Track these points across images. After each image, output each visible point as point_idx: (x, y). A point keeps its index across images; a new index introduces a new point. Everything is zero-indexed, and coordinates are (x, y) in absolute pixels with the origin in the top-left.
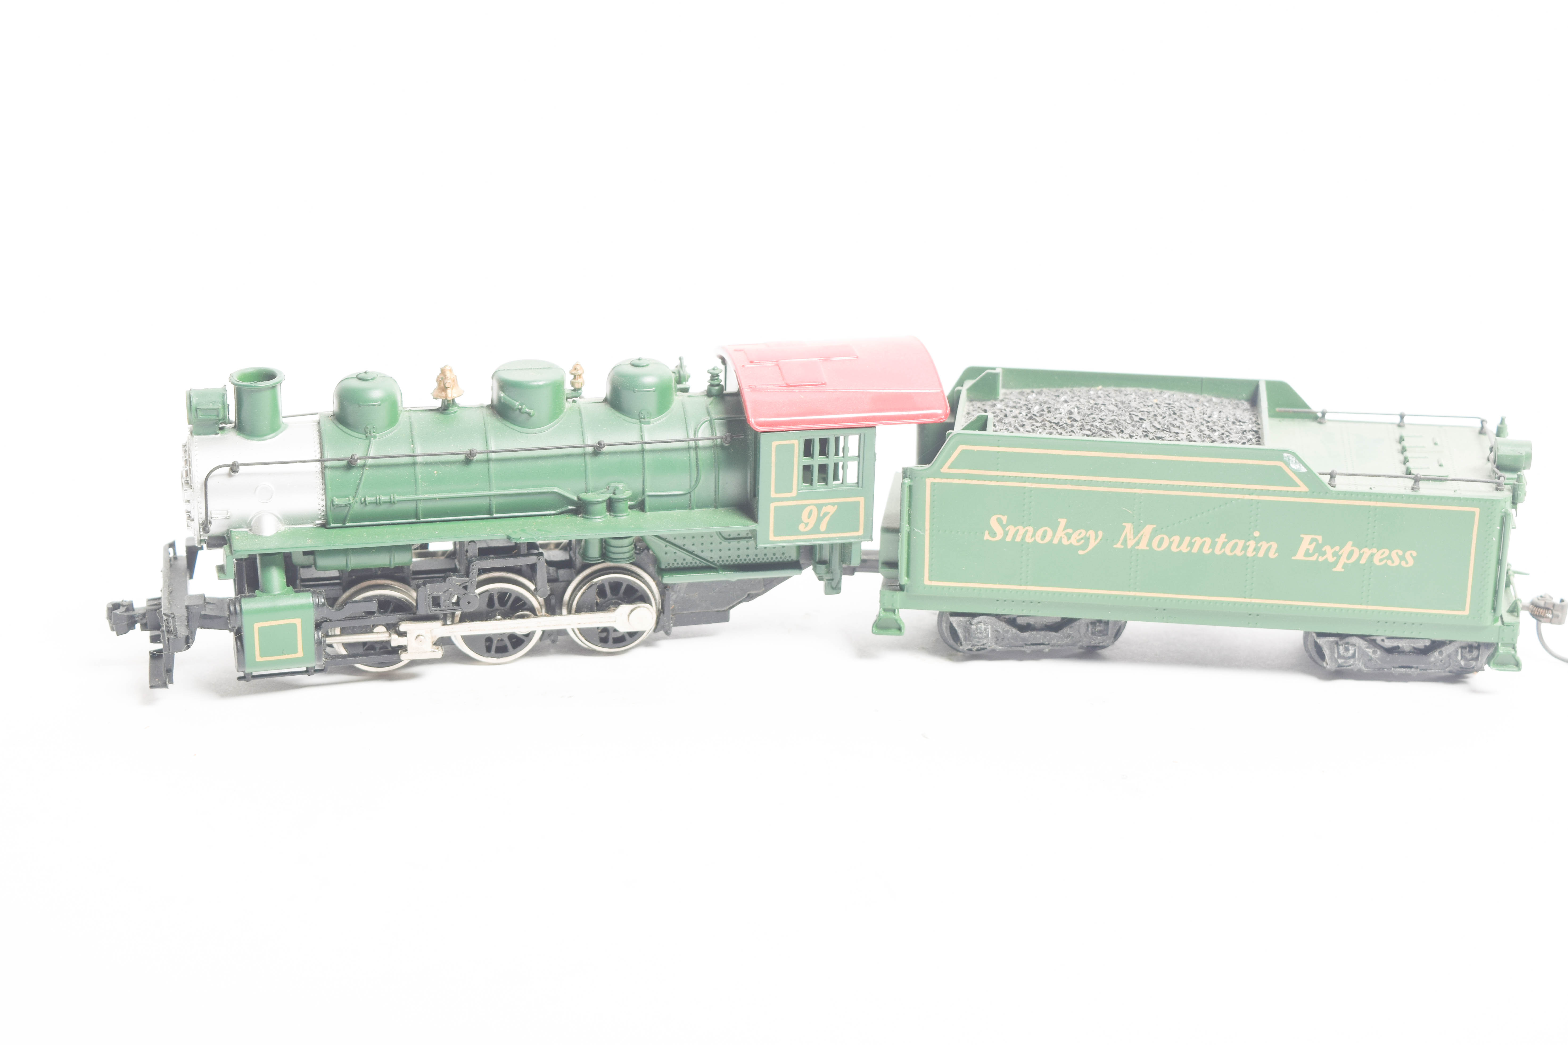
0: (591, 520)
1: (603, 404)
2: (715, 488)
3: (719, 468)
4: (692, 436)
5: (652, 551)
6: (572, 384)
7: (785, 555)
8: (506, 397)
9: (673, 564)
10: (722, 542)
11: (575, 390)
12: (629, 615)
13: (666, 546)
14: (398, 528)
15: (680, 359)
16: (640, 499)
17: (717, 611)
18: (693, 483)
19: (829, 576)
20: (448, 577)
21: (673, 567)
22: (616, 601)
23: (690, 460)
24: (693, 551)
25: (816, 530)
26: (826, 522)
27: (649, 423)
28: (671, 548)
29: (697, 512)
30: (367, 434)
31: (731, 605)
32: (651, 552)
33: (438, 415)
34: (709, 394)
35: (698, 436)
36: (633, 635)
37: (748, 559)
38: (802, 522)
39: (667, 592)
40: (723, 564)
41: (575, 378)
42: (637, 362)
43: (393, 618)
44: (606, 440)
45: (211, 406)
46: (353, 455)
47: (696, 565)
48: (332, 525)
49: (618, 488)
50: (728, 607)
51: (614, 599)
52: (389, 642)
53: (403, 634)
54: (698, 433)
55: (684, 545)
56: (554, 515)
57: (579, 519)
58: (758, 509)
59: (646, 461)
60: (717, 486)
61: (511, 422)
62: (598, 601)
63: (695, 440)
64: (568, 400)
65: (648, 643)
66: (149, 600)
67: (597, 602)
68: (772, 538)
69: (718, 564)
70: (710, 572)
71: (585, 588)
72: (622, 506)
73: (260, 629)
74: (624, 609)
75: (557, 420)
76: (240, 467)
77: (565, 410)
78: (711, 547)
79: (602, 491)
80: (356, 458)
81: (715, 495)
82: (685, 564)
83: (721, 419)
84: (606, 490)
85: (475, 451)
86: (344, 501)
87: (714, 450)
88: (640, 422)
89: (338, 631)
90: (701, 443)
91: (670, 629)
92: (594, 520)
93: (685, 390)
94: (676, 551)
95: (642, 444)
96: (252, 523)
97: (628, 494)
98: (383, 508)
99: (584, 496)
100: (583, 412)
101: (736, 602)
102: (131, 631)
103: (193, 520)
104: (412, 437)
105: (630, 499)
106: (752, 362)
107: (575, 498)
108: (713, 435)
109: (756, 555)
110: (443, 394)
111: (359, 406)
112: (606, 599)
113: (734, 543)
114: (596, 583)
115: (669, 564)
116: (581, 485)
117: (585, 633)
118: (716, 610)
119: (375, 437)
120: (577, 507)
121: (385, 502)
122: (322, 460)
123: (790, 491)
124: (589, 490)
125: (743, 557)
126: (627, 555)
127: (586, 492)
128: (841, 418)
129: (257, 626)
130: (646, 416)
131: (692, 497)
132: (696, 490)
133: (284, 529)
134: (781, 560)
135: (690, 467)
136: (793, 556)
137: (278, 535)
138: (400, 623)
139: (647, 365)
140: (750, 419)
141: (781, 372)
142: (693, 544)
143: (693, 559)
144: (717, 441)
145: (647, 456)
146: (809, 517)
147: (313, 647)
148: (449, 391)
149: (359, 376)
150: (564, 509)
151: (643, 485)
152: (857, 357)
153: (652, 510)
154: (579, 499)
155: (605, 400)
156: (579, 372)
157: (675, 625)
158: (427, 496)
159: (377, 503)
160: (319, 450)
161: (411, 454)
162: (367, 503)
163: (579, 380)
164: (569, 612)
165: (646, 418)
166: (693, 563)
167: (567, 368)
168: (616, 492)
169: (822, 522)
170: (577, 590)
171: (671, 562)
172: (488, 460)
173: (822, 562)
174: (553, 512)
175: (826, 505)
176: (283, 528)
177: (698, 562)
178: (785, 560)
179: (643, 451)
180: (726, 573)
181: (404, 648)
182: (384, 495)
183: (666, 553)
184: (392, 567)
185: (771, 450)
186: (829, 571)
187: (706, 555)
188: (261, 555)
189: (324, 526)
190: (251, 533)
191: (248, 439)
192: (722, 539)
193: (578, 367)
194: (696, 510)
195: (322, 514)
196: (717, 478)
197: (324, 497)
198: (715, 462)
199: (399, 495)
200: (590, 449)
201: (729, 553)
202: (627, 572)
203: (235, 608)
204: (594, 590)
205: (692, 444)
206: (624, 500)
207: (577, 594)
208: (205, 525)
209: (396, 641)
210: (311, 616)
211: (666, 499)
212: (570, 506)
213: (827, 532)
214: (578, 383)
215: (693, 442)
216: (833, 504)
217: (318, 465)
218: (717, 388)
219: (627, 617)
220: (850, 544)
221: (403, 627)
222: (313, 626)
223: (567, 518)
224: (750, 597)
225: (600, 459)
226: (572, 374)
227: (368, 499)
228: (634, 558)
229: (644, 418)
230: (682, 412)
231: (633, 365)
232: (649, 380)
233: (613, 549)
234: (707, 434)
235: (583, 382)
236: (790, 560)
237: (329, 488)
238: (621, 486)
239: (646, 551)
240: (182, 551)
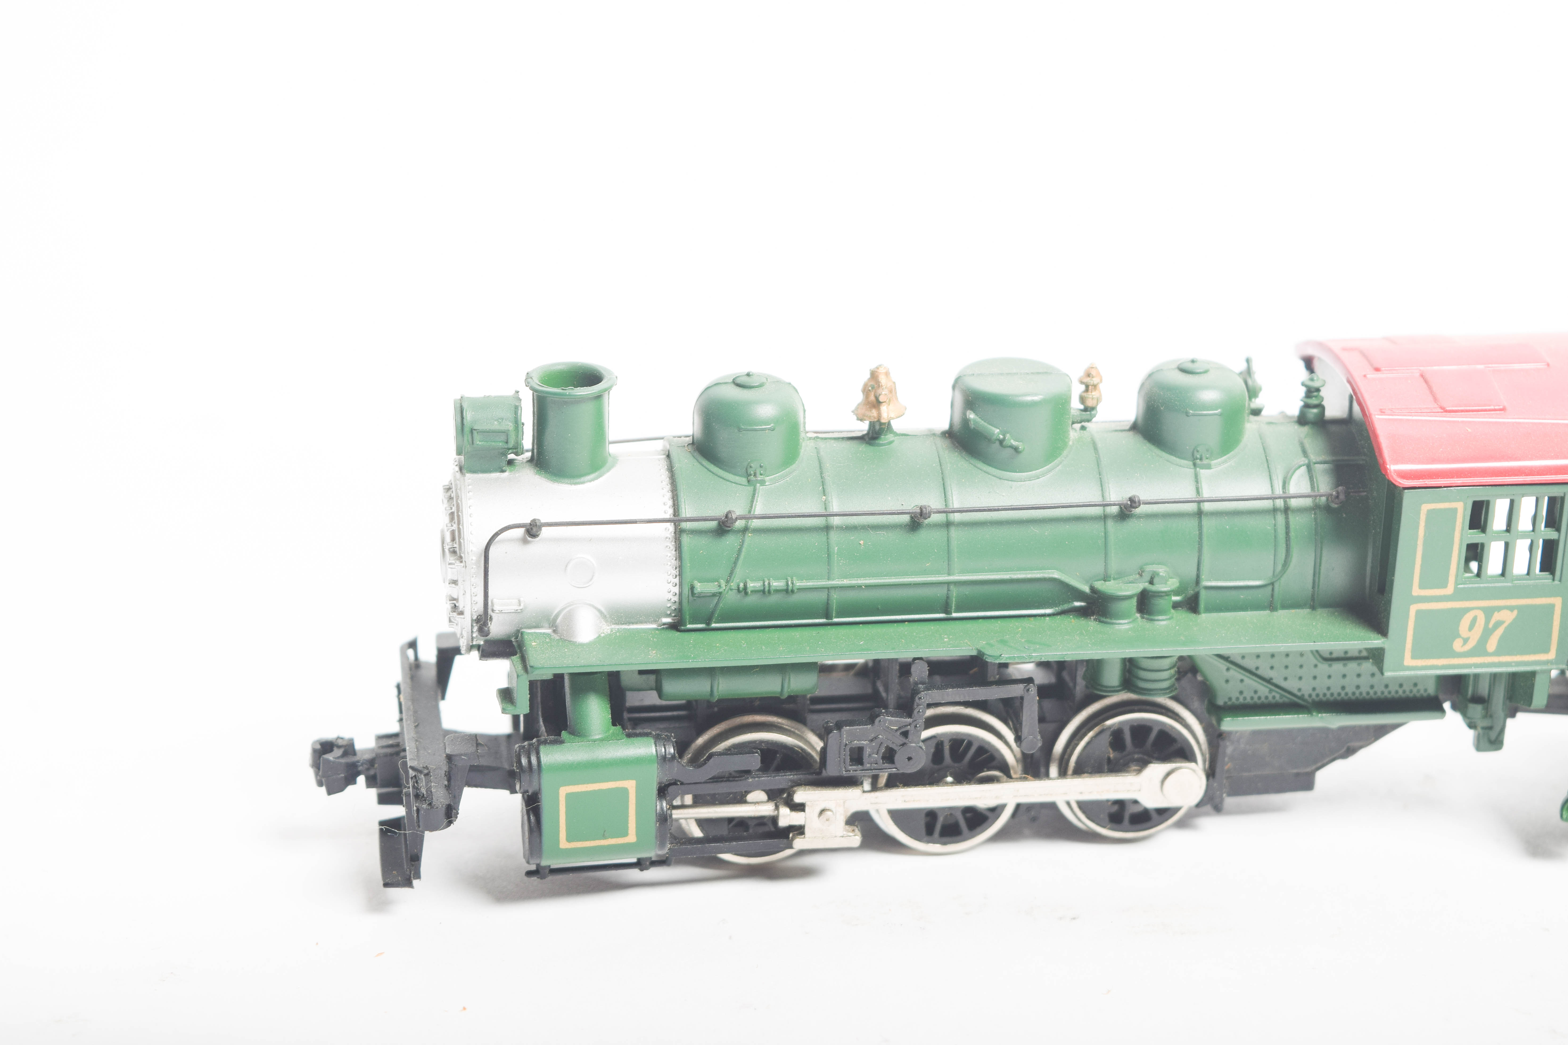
0: (1112, 626)
1: (1131, 433)
2: (1314, 575)
3: (1322, 543)
4: (1279, 491)
5: (1204, 675)
6: (1082, 400)
7: (1419, 687)
8: (979, 420)
9: (1238, 699)
10: (1320, 665)
11: (1086, 410)
12: (1163, 782)
13: (1228, 669)
14: (796, 633)
15: (1248, 361)
16: (1191, 592)
17: (1298, 775)
18: (1279, 568)
19: (1486, 723)
20: (878, 716)
21: (1237, 703)
22: (1140, 756)
23: (1275, 530)
24: (1271, 679)
25: (1480, 649)
26: (1498, 638)
27: (1208, 467)
28: (1235, 674)
29: (1283, 616)
30: (750, 477)
31: (1319, 764)
32: (1199, 678)
33: (863, 448)
34: (1302, 420)
35: (1289, 490)
36: (1164, 813)
37: (1357, 693)
38: (1459, 636)
39: (1221, 743)
40: (1317, 699)
41: (1087, 390)
42: (1190, 366)
43: (781, 780)
44: (1142, 495)
45: (496, 426)
46: (729, 512)
47: (1273, 701)
48: (689, 626)
49: (1158, 574)
50: (1314, 767)
51: (1138, 753)
52: (774, 820)
53: (800, 807)
54: (1289, 484)
55: (1257, 668)
56: (1049, 615)
57: (1091, 624)
58: (1389, 614)
59: (1205, 530)
60: (1316, 573)
61: (984, 462)
62: (1111, 756)
63: (1285, 498)
64: (1073, 425)
65: (1182, 824)
66: (380, 738)
67: (1109, 759)
68: (1408, 661)
69: (1310, 700)
70: (1298, 713)
71: (1091, 734)
72: (1163, 603)
73: (569, 796)
74: (1156, 770)
75: (1059, 459)
76: (543, 529)
77: (1071, 443)
78: (1300, 672)
79: (1131, 578)
80: (734, 517)
81: (1313, 587)
82: (1256, 699)
83: (1325, 462)
84: (1138, 576)
85: (928, 510)
86: (711, 588)
87: (1315, 514)
88: (1195, 465)
89: (688, 799)
90: (1294, 503)
91: (1222, 800)
92: (1117, 627)
93: (1256, 412)
94: (1243, 677)
95: (1199, 502)
96: (558, 621)
97: (1172, 584)
98: (773, 599)
99: (1100, 585)
100: (1099, 445)
101: (1327, 760)
102: (350, 788)
103: (461, 613)
104: (823, 484)
105: (1176, 592)
106: (1377, 370)
107: (1086, 589)
108: (1313, 488)
109: (1372, 687)
110: (874, 413)
111: (740, 430)
112: (1125, 753)
113: (1338, 667)
114: (1109, 727)
115: (1230, 699)
116: (1099, 569)
117: (1088, 807)
118: (1295, 771)
119: (763, 483)
120: (1087, 603)
121: (777, 591)
122: (676, 520)
123: (1445, 586)
124: (1110, 577)
125: (1350, 690)
126: (1165, 685)
127: (1106, 578)
128: (1536, 467)
129: (564, 791)
130: (1203, 455)
131: (1276, 589)
132: (1283, 580)
133: (609, 631)
134: (1411, 695)
135: (1275, 541)
136: (1431, 690)
137: (601, 641)
138: (795, 788)
139: (1206, 372)
140: (1388, 466)
141: (1430, 388)
142: (1272, 668)
143: (1271, 691)
144: (1320, 500)
145: (1208, 524)
146: (1471, 627)
147: (652, 825)
148: (884, 408)
149: (738, 381)
150: (1066, 607)
151: (1198, 569)
152: (1548, 365)
153: (1208, 610)
154: (1092, 589)
155: (1134, 427)
156: (1095, 380)
157: (1229, 795)
158: (846, 582)
159: (764, 592)
160: (670, 503)
161: (823, 511)
162: (749, 590)
163: (1093, 393)
164: (1063, 773)
165: (1204, 458)
166: (1270, 698)
167: (1076, 373)
168: (1155, 581)
169: (1492, 637)
170: (1077, 737)
171: (1234, 695)
172: (948, 525)
173: (1478, 700)
174: (1049, 611)
175: (1499, 609)
176: (607, 629)
177: (1277, 697)
178: (1418, 695)
179: (1200, 514)
180: (1324, 715)
181: (799, 830)
182: (777, 579)
183: (1227, 681)
184: (785, 695)
185: (1419, 518)
186: (1488, 714)
187: (1292, 685)
188: (573, 676)
189: (675, 627)
190: (556, 637)
191: (554, 481)
192: (1320, 659)
193: (1093, 372)
194: (1281, 613)
195: (673, 608)
196: (1318, 560)
197: (677, 580)
198: (1316, 533)
199: (801, 578)
200: (1114, 510)
201: (1328, 683)
202: (1159, 710)
203: (530, 762)
204: (1106, 738)
205: (1280, 503)
206: (1167, 594)
207: (1077, 745)
208: (482, 621)
209: (787, 818)
210: (653, 776)
211: (1234, 593)
212: (1077, 601)
213: (1497, 653)
214: (1093, 399)
215: (1282, 500)
216: (1511, 608)
217: (670, 527)
218: (1315, 411)
219: (1158, 784)
220: (1533, 674)
221: (800, 796)
222: (655, 792)
223: (1072, 622)
224: (1349, 752)
225: (1131, 526)
226: (1082, 383)
227: (751, 585)
228: (1176, 689)
229: (1201, 459)
230: (1261, 450)
231: (1183, 371)
232: (1209, 396)
233: (1142, 674)
234: (1305, 488)
235: (1101, 395)
236: (1425, 695)
237: (687, 564)
238: (1162, 571)
239: (1189, 675)
240: (428, 655)
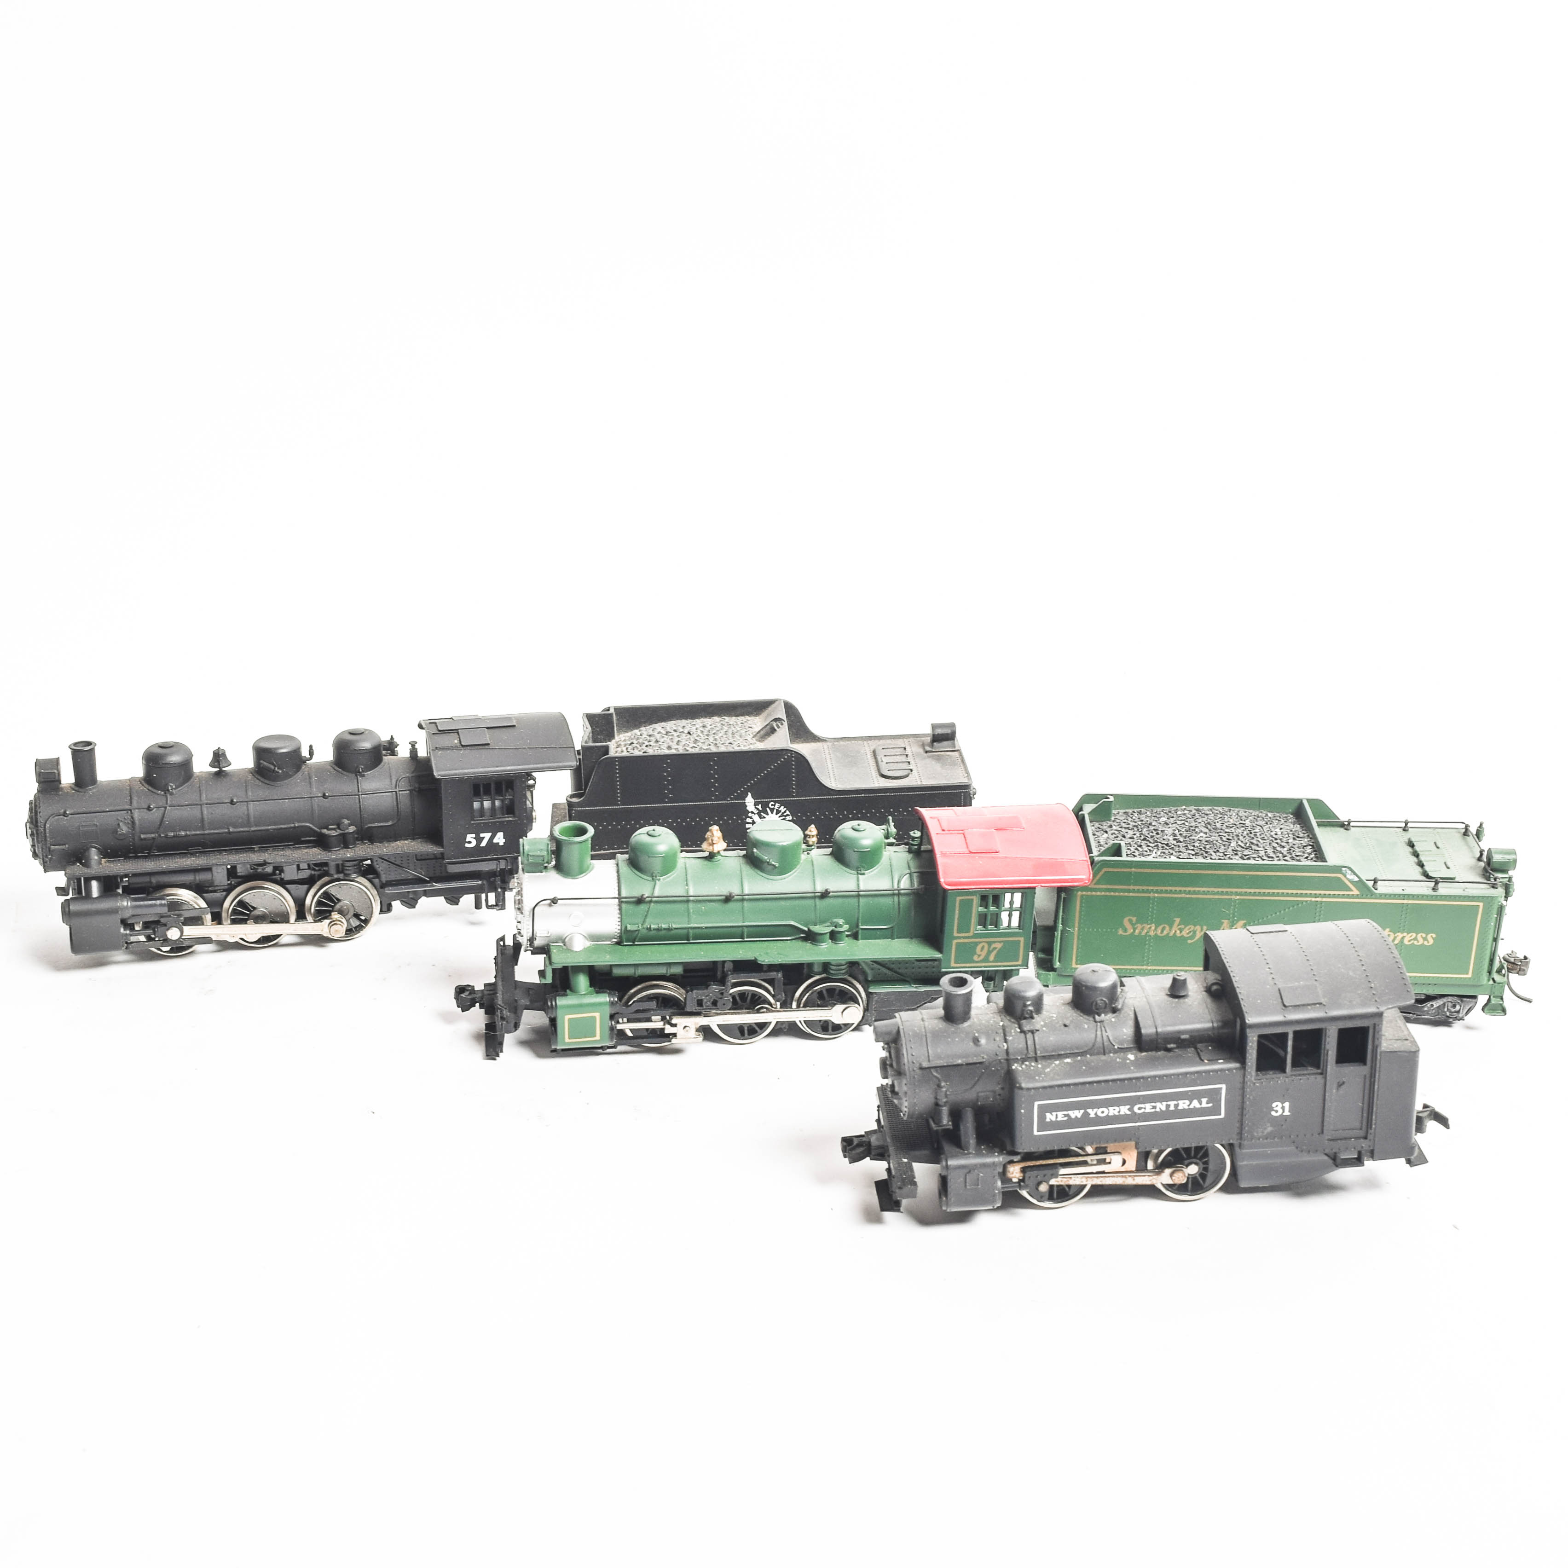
0: (817, 946)
1: (830, 856)
2: (912, 923)
3: (915, 909)
4: (896, 887)
5: (864, 968)
6: (807, 841)
8: (758, 852)
10: (915, 962)
11: (810, 846)
12: (843, 1012)
14: (673, 948)
16: (854, 931)
18: (896, 920)
20: (709, 986)
22: (832, 1001)
23: (893, 904)
24: (893, 968)
25: (986, 960)
26: (994, 955)
27: (863, 874)
29: (897, 941)
30: (653, 877)
32: (862, 968)
33: (706, 862)
34: (909, 851)
35: (900, 885)
36: (845, 1026)
37: (933, 975)
38: (976, 954)
39: (872, 997)
40: (914, 977)
41: (809, 838)
42: (857, 827)
43: (667, 1013)
44: (831, 889)
45: (539, 853)
46: (643, 895)
47: (894, 979)
48: (625, 943)
49: (839, 923)
52: (663, 1029)
53: (675, 1025)
54: (900, 883)
55: (887, 964)
56: (790, 940)
57: (808, 945)
58: (944, 943)
59: (861, 903)
61: (761, 871)
62: (821, 1000)
63: (898, 889)
64: (804, 852)
65: (854, 1030)
66: (486, 985)
67: (819, 1002)
68: (952, 963)
69: (911, 978)
70: (907, 984)
71: (811, 991)
72: (841, 936)
73: (569, 1020)
74: (839, 1008)
75: (795, 869)
76: (559, 901)
77: (801, 862)
78: (906, 966)
79: (827, 925)
80: (645, 897)
81: (911, 929)
82: (886, 977)
83: (918, 872)
84: (830, 924)
85: (734, 893)
86: (634, 928)
87: (909, 896)
88: (857, 873)
89: (625, 1020)
90: (902, 891)
91: (872, 1019)
92: (820, 946)
94: (880, 967)
95: (858, 891)
96: (567, 940)
97: (846, 927)
98: (663, 932)
99: (812, 928)
100: (815, 863)
102: (473, 1009)
103: (522, 936)
104: (687, 881)
105: (848, 931)
106: (943, 830)
107: (806, 929)
108: (911, 884)
110: (711, 847)
111: (649, 857)
112: (825, 1000)
113: (923, 964)
114: (818, 989)
115: (875, 977)
116: (811, 920)
117: (809, 1023)
118: (907, 1007)
119: (659, 880)
120: (806, 935)
121: (665, 929)
122: (620, 898)
123: (969, 931)
124: (817, 924)
125: (930, 974)
126: (844, 971)
127: (815, 925)
129: (567, 1017)
131: (894, 930)
132: (898, 926)
133: (589, 945)
135: (893, 908)
137: (585, 950)
138: (673, 1017)
139: (864, 830)
140: (941, 879)
141: (965, 839)
142: (893, 964)
143: (893, 974)
144: (914, 890)
145: (862, 901)
146: (982, 950)
147: (607, 1032)
148: (716, 846)
149: (649, 833)
150: (797, 936)
151: (858, 921)
152: (1024, 829)
153: (863, 938)
154: (808, 929)
155: (832, 854)
158: (696, 925)
159: (658, 930)
160: (617, 888)
161: (685, 895)
162: (652, 929)
163: (813, 839)
164: (798, 1008)
165: (862, 870)
166: (893, 977)
168: (838, 925)
169: (991, 954)
170: (804, 992)
171: (876, 975)
172: (743, 900)
173: (990, 980)
174: (789, 938)
175: (995, 942)
176: (588, 944)
177: (896, 976)
179: (859, 896)
180: (917, 985)
181: (674, 1035)
182: (664, 923)
183: (872, 970)
184: (668, 975)
185: (955, 903)
187: (902, 971)
188: (572, 966)
189: (619, 943)
190: (565, 947)
191: (566, 877)
195: (618, 935)
196: (913, 916)
197: (620, 923)
198: (909, 905)
199: (675, 923)
200: (819, 894)
201: (919, 970)
202: (842, 981)
203: (552, 1005)
204: (817, 993)
205: (896, 892)
206: (843, 931)
207: (804, 996)
208: (532, 940)
209: (669, 1030)
210: (608, 1011)
211: (874, 931)
212: (802, 934)
213: (994, 961)
214: (812, 841)
216: (1000, 942)
217: (617, 900)
218: (916, 846)
219: (841, 1014)
220: (1011, 970)
221: (674, 1021)
222: (608, 1017)
223: (800, 943)
225: (827, 901)
227: (653, 926)
228: (849, 972)
229: (860, 870)
230: (889, 865)
231: (854, 829)
232: (866, 841)
233: (833, 966)
234: (908, 884)
237: (624, 917)
238: (841, 921)
240: (509, 942)
